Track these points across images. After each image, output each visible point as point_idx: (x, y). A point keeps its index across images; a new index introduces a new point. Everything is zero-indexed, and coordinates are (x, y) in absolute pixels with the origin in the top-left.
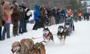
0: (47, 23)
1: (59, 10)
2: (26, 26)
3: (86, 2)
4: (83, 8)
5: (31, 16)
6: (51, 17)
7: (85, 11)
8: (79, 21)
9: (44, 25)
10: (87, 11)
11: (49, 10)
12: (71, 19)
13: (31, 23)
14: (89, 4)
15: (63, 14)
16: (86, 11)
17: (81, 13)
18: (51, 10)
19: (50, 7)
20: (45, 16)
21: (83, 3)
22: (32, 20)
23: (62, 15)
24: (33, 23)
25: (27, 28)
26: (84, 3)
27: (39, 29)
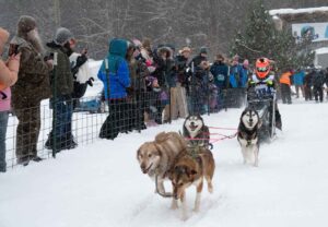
0: (154, 110)
1: (204, 58)
2: (70, 125)
3: (312, 29)
4: (299, 53)
5: (91, 85)
6: (171, 86)
7: (306, 65)
8: (284, 102)
9: (143, 119)
10: (316, 62)
11: (165, 59)
12: (270, 92)
13: (92, 112)
14: (322, 38)
15: (221, 77)
16: (312, 65)
17: (289, 74)
18: (171, 58)
19: (168, 48)
20: (147, 82)
21: (299, 34)
22: (94, 101)
23: (216, 81)
24: (99, 112)
25: (74, 133)
26: (304, 32)
27: (121, 136)
